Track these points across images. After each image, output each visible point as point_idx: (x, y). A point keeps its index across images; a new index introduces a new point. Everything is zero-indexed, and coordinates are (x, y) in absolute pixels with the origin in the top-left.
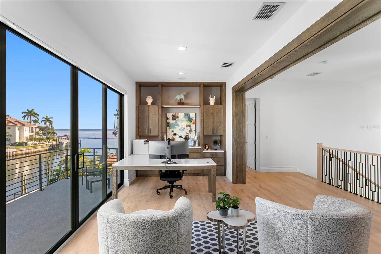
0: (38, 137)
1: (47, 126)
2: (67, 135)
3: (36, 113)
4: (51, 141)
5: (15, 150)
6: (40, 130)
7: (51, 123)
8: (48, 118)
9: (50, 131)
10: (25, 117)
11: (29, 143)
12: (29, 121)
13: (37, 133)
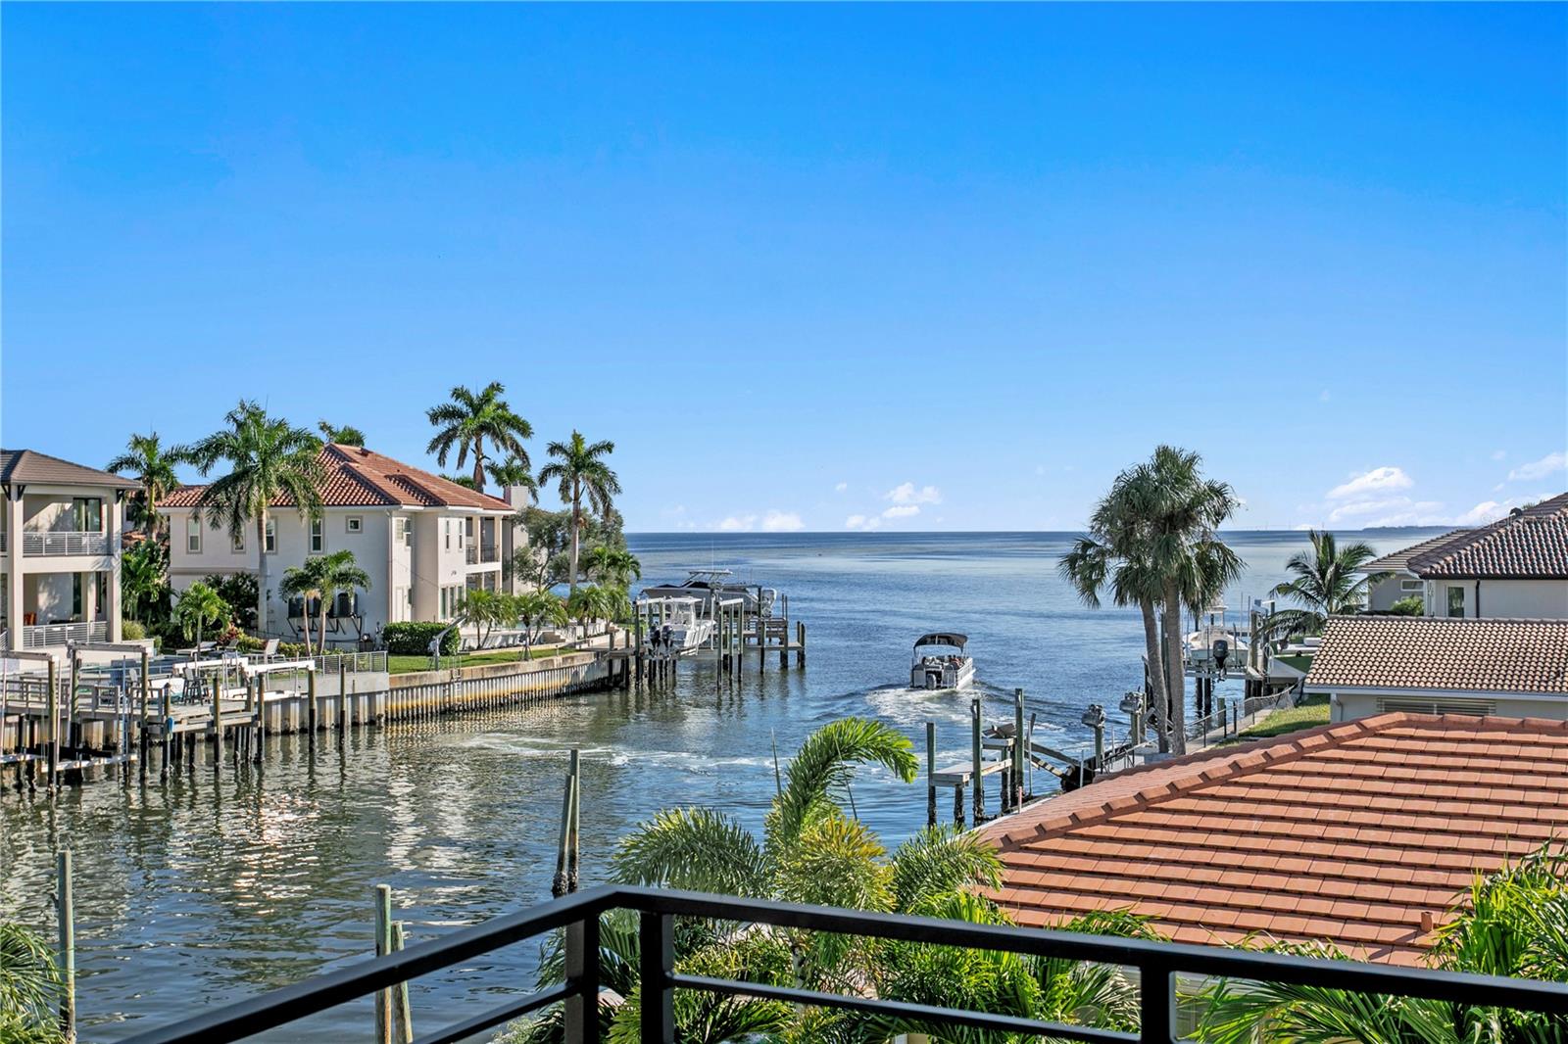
0: (523, 588)
1: (577, 512)
2: (705, 579)
3: (513, 411)
4: (600, 625)
5: (381, 681)
6: (533, 543)
7: (604, 484)
8: (587, 446)
9: (597, 545)
10: (447, 445)
11: (468, 632)
12: (468, 470)
13: (517, 564)
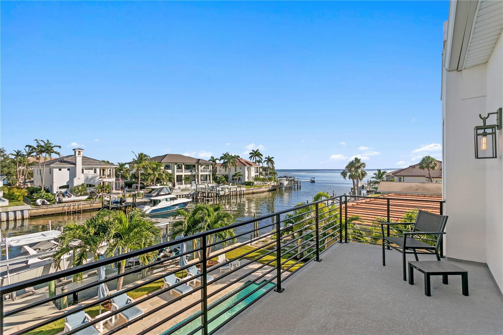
0: (262, 177)
1: (269, 167)
2: (286, 176)
3: (260, 153)
4: (272, 182)
5: (245, 189)
6: (263, 171)
7: (272, 163)
8: (270, 157)
9: (271, 171)
10: (251, 158)
11: (255, 183)
12: (254, 161)
13: (261, 174)
